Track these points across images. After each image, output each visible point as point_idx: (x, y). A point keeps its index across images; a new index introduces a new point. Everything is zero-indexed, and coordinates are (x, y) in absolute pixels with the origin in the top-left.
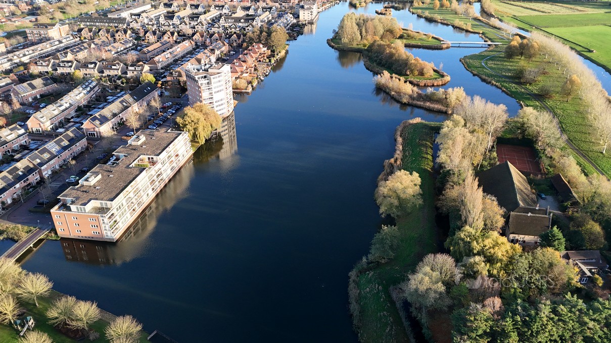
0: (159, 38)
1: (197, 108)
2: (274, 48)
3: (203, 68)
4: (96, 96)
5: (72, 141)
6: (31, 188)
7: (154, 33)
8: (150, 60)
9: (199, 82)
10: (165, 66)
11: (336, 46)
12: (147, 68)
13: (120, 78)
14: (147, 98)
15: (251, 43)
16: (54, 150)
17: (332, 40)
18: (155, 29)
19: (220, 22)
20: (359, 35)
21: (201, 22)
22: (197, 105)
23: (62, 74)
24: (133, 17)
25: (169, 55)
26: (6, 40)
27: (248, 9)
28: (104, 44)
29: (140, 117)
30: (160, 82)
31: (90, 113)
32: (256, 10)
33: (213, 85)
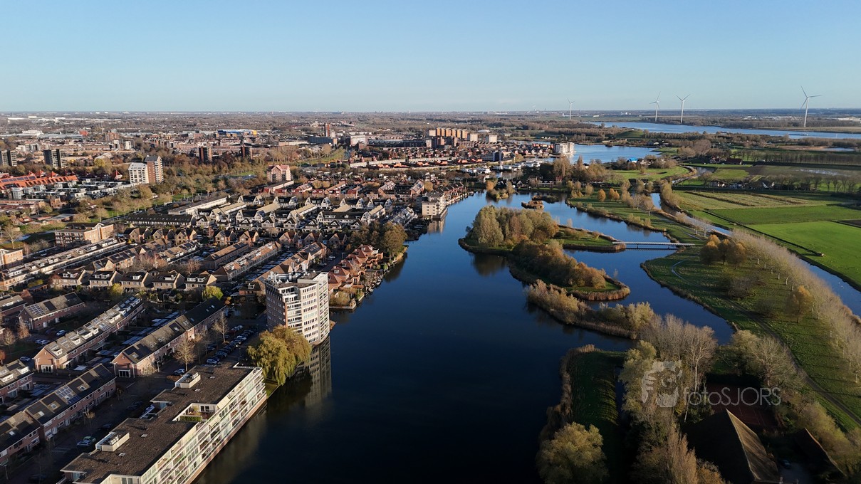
0: (234, 240)
1: (277, 333)
2: (388, 250)
3: (290, 277)
4: (138, 319)
5: (95, 384)
6: (24, 455)
7: (227, 233)
8: (217, 268)
9: (284, 297)
10: (238, 277)
11: (471, 247)
12: (213, 279)
13: (173, 292)
14: (209, 320)
15: (358, 245)
16: (66, 397)
17: (465, 240)
18: (229, 229)
19: (317, 219)
20: (501, 233)
21: (291, 219)
22: (279, 328)
23: (95, 289)
24: (201, 213)
25: (245, 262)
26: (25, 245)
27: (354, 202)
28: (159, 248)
29: (195, 346)
30: (229, 298)
31: (125, 343)
32: (365, 204)
33: (303, 301)
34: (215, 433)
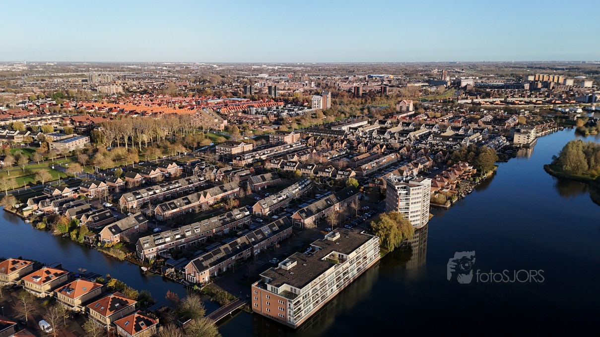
0: (369, 149)
1: (391, 216)
2: (481, 168)
3: (404, 179)
4: (308, 192)
5: (282, 228)
6: (243, 261)
7: (366, 145)
8: (357, 166)
9: (399, 192)
10: (370, 174)
11: (555, 173)
12: (353, 173)
13: (329, 179)
14: (349, 200)
15: (457, 161)
16: (266, 232)
17: (551, 166)
18: (367, 142)
19: (428, 139)
20: (586, 163)
21: (409, 138)
22: (393, 212)
23: (287, 171)
24: (351, 130)
25: (375, 165)
26: (254, 141)
27: (458, 129)
28: (324, 150)
29: (339, 215)
30: (363, 187)
31: (300, 206)
32: (466, 131)
33: (411, 197)
34: (345, 273)
